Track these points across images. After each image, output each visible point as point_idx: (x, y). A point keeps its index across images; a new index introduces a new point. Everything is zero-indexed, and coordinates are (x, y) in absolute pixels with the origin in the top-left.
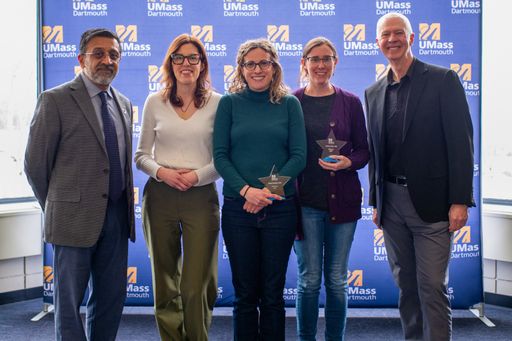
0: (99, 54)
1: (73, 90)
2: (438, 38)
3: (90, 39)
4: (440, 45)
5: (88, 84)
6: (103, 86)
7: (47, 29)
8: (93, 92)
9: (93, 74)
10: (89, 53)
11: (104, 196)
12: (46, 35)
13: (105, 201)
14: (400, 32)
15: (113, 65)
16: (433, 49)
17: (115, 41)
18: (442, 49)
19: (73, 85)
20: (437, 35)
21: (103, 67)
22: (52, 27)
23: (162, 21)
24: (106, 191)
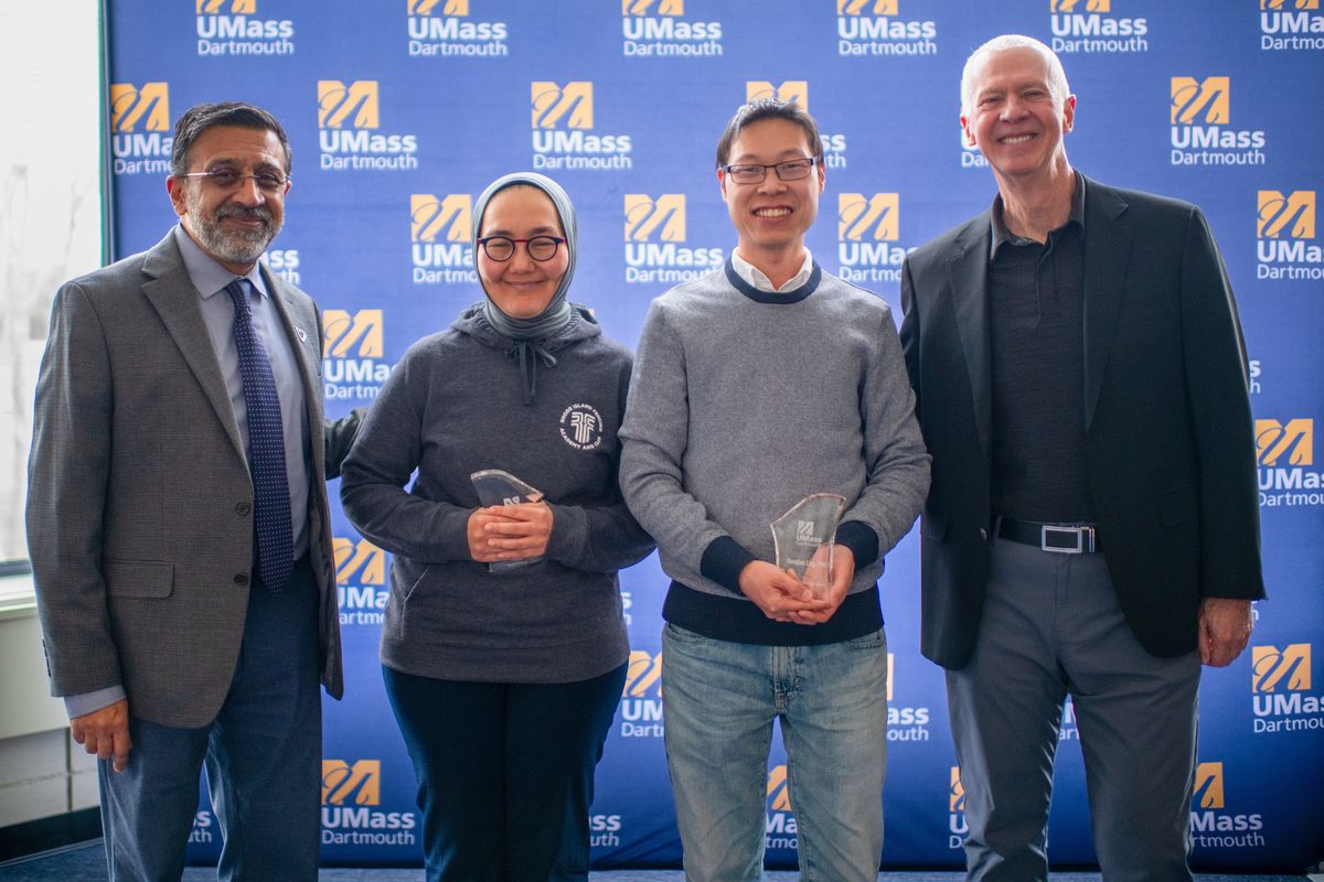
0: (226, 175)
1: (148, 277)
2: (1224, 119)
3: (199, 133)
4: (1230, 139)
5: (193, 259)
6: (239, 265)
7: (125, 91)
8: (210, 283)
9: (209, 231)
10: (197, 174)
11: (239, 579)
12: (121, 108)
13: (242, 594)
14: (1033, 92)
15: (269, 206)
16: (1210, 150)
17: (271, 137)
18: (1236, 150)
19: (151, 263)
20: (1221, 111)
21: (237, 211)
22: (139, 86)
23: (450, 69)
24: (246, 567)
